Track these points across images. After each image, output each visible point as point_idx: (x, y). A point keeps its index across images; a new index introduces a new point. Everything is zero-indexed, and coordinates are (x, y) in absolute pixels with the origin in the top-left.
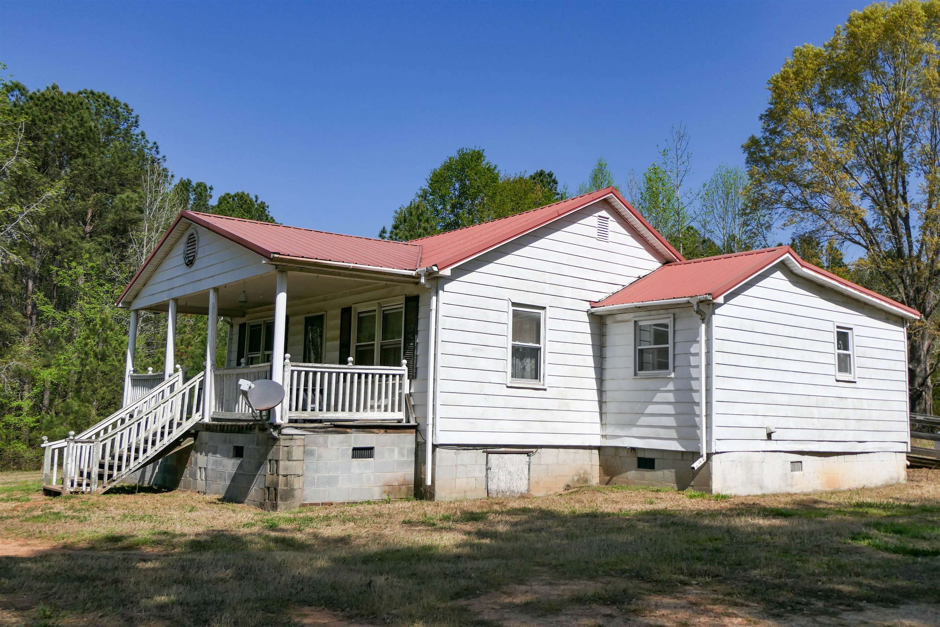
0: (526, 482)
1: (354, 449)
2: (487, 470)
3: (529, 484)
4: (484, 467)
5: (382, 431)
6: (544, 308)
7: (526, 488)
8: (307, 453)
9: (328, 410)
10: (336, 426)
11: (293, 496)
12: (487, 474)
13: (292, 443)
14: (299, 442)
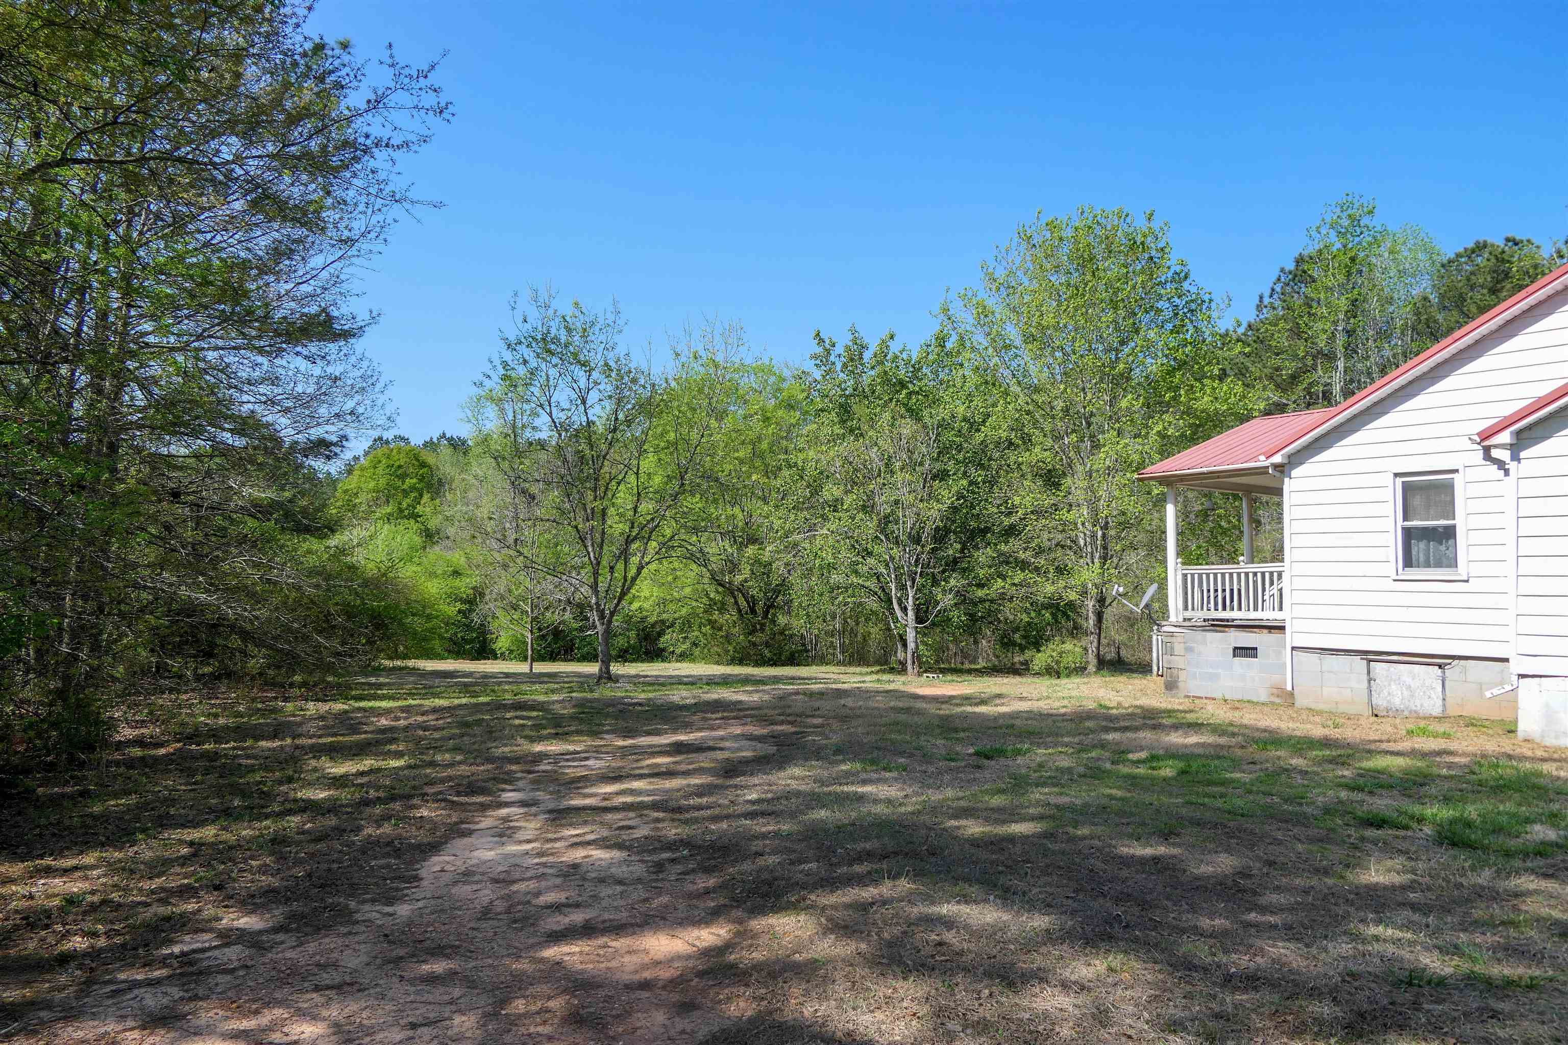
0: (1440, 702)
1: (1235, 649)
2: (1369, 681)
3: (1444, 705)
4: (1365, 677)
5: (1265, 631)
6: (1457, 471)
7: (1441, 709)
8: (1189, 650)
9: (1224, 608)
10: (1212, 625)
11: (1177, 687)
12: (1369, 686)
13: (1173, 640)
14: (1179, 639)
